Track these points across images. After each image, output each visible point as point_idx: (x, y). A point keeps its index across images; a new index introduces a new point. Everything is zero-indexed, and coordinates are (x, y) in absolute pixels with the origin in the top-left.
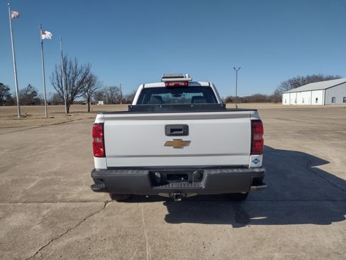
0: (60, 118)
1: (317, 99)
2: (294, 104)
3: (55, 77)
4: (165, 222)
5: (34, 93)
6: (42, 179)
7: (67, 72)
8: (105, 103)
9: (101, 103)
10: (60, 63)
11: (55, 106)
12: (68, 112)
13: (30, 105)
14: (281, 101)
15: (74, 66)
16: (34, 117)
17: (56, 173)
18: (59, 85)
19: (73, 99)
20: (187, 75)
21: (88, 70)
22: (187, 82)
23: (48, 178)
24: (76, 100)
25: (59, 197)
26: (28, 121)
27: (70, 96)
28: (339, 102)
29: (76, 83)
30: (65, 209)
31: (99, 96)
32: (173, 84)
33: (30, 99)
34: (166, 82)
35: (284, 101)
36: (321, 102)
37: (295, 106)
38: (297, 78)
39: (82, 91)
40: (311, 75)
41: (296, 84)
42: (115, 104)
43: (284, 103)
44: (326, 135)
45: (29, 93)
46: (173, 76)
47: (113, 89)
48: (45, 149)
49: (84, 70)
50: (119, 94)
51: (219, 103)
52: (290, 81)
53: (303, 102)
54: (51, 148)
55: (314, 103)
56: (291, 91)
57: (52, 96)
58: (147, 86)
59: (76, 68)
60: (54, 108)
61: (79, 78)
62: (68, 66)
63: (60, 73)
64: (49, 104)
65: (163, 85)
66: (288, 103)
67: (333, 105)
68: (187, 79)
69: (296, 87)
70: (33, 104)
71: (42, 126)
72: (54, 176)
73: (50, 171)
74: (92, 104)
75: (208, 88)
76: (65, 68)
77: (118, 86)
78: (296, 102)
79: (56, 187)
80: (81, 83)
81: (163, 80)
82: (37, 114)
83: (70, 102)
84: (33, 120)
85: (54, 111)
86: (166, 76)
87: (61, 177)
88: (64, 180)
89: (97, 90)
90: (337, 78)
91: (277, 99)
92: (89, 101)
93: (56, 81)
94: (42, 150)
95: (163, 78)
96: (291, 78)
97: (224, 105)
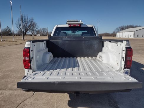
0: (20, 41)
1: (131, 35)
2: (121, 37)
3: (18, 23)
4: (68, 106)
5: (10, 30)
6: (3, 74)
7: (23, 21)
8: (40, 35)
9: (39, 35)
10: (20, 17)
11: (19, 36)
12: (24, 39)
13: (8, 35)
14: (116, 36)
15: (26, 18)
16: (8, 41)
17: (11, 71)
18: (20, 27)
19: (26, 33)
20: (80, 21)
21: (33, 20)
22: (80, 24)
23: (6, 74)
24: (27, 33)
25: (9, 86)
26: (6, 42)
27: (24, 32)
28: (140, 37)
29: (27, 26)
30: (11, 95)
31: (38, 32)
32: (73, 25)
33: (8, 33)
34: (69, 24)
35: (117, 36)
36: (132, 37)
37: (121, 38)
38: (123, 26)
39: (30, 30)
40: (129, 25)
41: (122, 29)
42: (45, 36)
43: (117, 37)
44: (140, 52)
45: (7, 30)
46: (73, 21)
47: (44, 29)
48: (9, 57)
49: (31, 21)
50: (47, 31)
51: (97, 36)
52: (120, 27)
53: (125, 36)
54: (12, 56)
55: (130, 37)
56: (120, 31)
57: (17, 32)
58: (59, 26)
59: (27, 19)
60: (18, 37)
61: (29, 24)
62: (24, 18)
63: (20, 21)
64: (16, 35)
65: (67, 26)
66: (119, 37)
67: (138, 38)
68: (80, 23)
69: (122, 30)
70: (9, 35)
71: (11, 45)
72: (10, 73)
73: (9, 69)
74: (35, 35)
75: (91, 28)
76: (22, 19)
77: (46, 28)
78: (122, 36)
79: (9, 80)
80: (29, 26)
81: (68, 23)
82: (10, 39)
83: (25, 34)
84: (7, 42)
85: (18, 38)
86: (69, 21)
87: (13, 73)
88: (14, 75)
89: (37, 29)
90: (140, 26)
91: (114, 35)
92: (33, 34)
93: (18, 25)
94: (7, 58)
95: (68, 22)
96: (121, 26)
97: (102, 37)
